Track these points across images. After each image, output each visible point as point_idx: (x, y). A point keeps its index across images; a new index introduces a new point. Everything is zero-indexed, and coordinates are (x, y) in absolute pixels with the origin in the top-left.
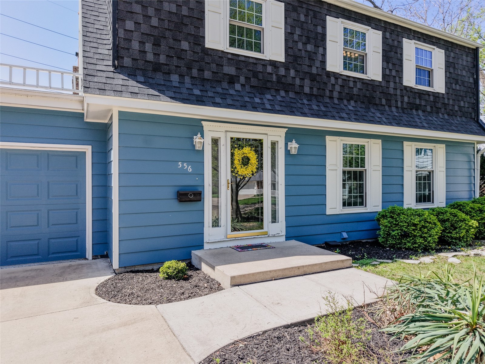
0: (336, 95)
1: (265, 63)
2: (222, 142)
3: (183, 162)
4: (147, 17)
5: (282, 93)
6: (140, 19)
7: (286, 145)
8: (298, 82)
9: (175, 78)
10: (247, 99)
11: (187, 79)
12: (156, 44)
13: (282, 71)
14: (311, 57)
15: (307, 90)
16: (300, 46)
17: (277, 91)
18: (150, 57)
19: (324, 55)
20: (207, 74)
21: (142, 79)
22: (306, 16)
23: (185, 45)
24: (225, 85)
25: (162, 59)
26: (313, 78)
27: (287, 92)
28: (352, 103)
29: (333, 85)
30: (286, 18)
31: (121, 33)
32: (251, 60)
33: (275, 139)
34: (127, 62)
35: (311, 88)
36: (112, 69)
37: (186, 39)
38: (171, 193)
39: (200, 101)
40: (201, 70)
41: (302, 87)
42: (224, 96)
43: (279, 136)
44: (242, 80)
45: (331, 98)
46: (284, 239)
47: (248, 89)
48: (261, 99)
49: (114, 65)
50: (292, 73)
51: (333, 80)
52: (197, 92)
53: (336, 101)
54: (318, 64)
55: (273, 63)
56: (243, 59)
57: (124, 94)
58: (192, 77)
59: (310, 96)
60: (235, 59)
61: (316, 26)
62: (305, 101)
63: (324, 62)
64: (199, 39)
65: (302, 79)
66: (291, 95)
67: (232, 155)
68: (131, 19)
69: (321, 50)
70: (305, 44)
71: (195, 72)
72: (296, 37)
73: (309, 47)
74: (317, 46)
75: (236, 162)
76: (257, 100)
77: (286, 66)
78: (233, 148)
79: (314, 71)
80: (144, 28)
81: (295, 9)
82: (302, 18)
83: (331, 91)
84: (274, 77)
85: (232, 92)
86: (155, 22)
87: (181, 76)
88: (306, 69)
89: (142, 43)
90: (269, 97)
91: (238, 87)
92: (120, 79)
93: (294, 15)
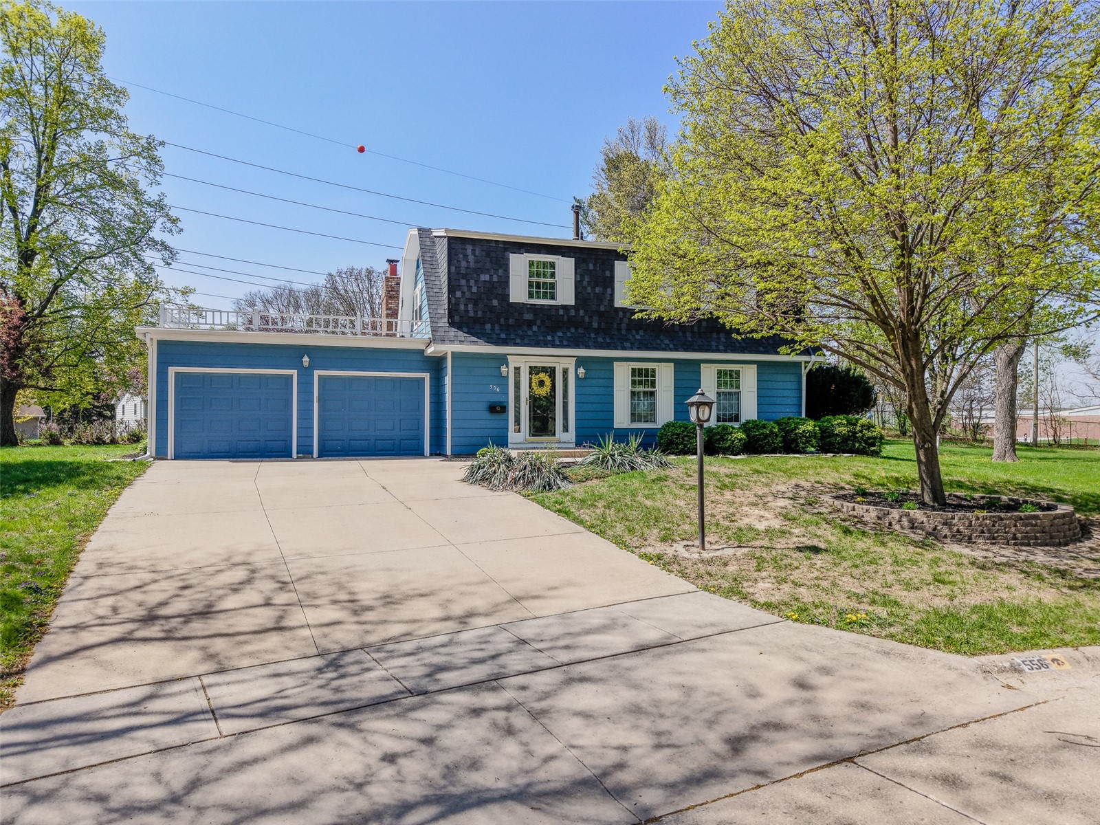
0: (623, 326)
1: (557, 308)
2: (522, 370)
3: (493, 385)
4: (470, 287)
5: (573, 330)
6: (465, 289)
7: (576, 370)
8: (587, 319)
9: (488, 326)
10: (542, 338)
11: (497, 327)
12: (475, 304)
13: (573, 313)
14: (600, 298)
15: (595, 325)
16: (589, 290)
17: (568, 328)
18: (471, 314)
19: (612, 294)
20: (511, 321)
21: (466, 330)
22: (595, 265)
23: (495, 303)
24: (525, 328)
25: (480, 314)
26: (601, 315)
27: (576, 328)
28: (641, 332)
29: (621, 319)
30: (576, 269)
31: (453, 301)
32: (546, 307)
33: (566, 366)
34: (457, 319)
35: (600, 323)
36: (447, 325)
37: (496, 298)
38: (484, 406)
39: (505, 343)
40: (507, 319)
41: (590, 323)
42: (522, 337)
43: (570, 364)
44: (538, 322)
45: (619, 329)
46: (573, 445)
47: (543, 329)
48: (553, 337)
49: (448, 322)
50: (582, 312)
51: (621, 314)
52: (503, 336)
53: (624, 332)
54: (606, 302)
55: (565, 307)
56: (539, 307)
57: (456, 342)
58: (500, 325)
59: (597, 331)
60: (533, 307)
61: (604, 271)
62: (593, 335)
63: (612, 300)
64: (506, 296)
65: (590, 317)
66: (581, 331)
67: (530, 379)
68: (459, 290)
69: (609, 290)
70: (593, 288)
71: (502, 320)
72: (585, 283)
73: (597, 290)
74: (605, 288)
75: (533, 384)
76: (549, 338)
77: (576, 307)
78: (530, 373)
79: (602, 308)
80: (468, 295)
81: (584, 261)
82: (591, 267)
83: (619, 324)
84: (566, 317)
85: (530, 333)
86: (474, 290)
87: (493, 325)
88: (594, 308)
89: (466, 305)
90: (560, 334)
91: (535, 328)
92: (453, 332)
93: (584, 265)
